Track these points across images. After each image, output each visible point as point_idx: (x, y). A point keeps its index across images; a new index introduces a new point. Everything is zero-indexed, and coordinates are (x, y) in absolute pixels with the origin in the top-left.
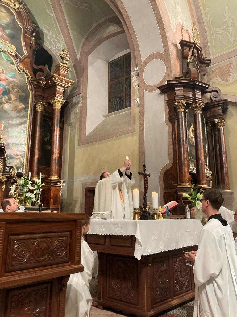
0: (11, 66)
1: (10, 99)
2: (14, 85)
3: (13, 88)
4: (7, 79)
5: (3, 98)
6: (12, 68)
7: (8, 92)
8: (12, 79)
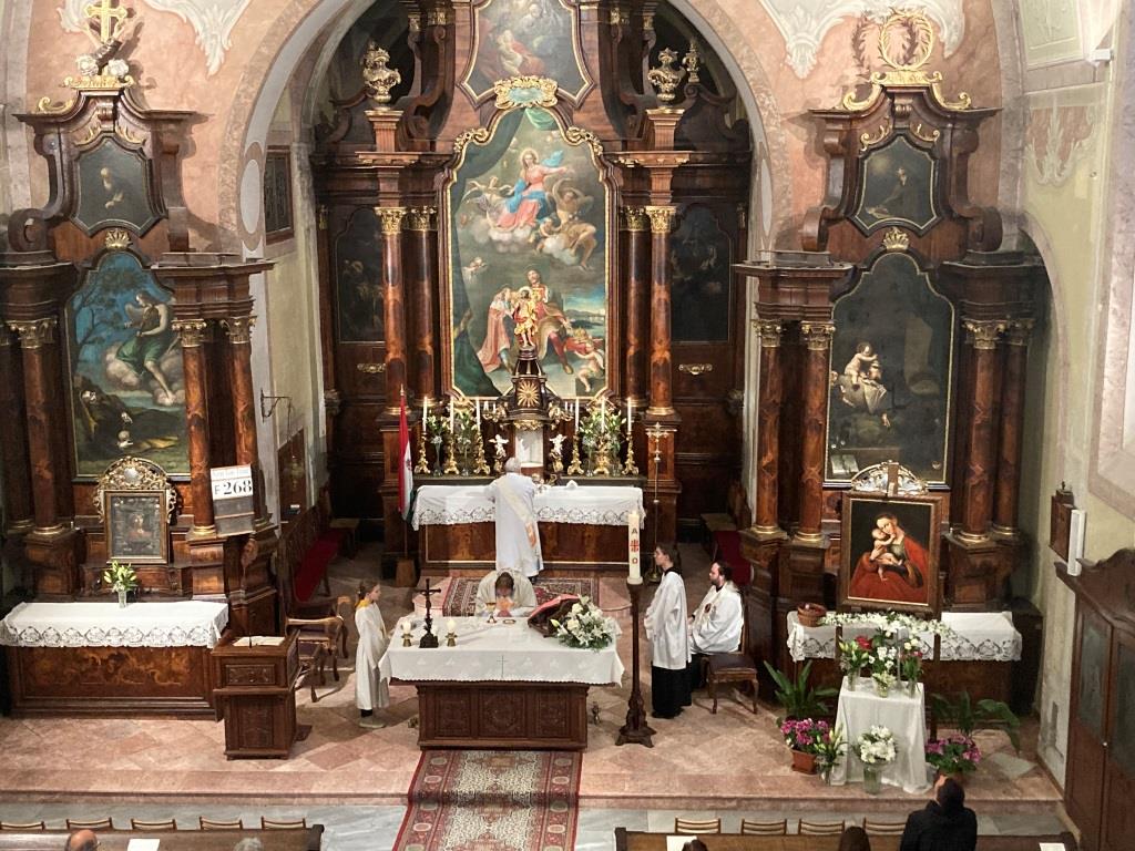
0: (551, 135)
1: (557, 223)
2: (562, 183)
3: (561, 193)
4: (545, 175)
5: (542, 226)
6: (554, 138)
7: (550, 206)
8: (554, 170)
